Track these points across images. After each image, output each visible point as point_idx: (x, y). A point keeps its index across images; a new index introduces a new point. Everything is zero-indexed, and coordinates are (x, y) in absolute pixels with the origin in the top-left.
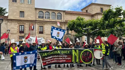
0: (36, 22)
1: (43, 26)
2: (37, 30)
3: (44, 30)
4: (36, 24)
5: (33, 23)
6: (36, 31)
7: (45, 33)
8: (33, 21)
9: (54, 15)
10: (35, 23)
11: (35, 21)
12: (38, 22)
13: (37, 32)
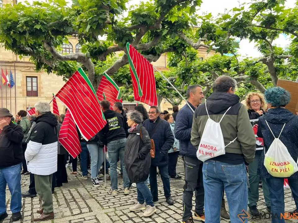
0: (15, 66)
1: (37, 77)
2: (19, 87)
3: (41, 86)
4: (17, 72)
5: (8, 68)
6: (19, 90)
7: (42, 95)
8: (8, 62)
9: (69, 49)
10: (13, 68)
11: (13, 62)
12: (22, 65)
13: (20, 93)
